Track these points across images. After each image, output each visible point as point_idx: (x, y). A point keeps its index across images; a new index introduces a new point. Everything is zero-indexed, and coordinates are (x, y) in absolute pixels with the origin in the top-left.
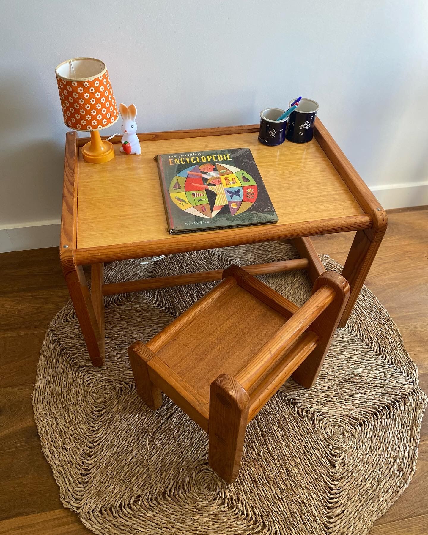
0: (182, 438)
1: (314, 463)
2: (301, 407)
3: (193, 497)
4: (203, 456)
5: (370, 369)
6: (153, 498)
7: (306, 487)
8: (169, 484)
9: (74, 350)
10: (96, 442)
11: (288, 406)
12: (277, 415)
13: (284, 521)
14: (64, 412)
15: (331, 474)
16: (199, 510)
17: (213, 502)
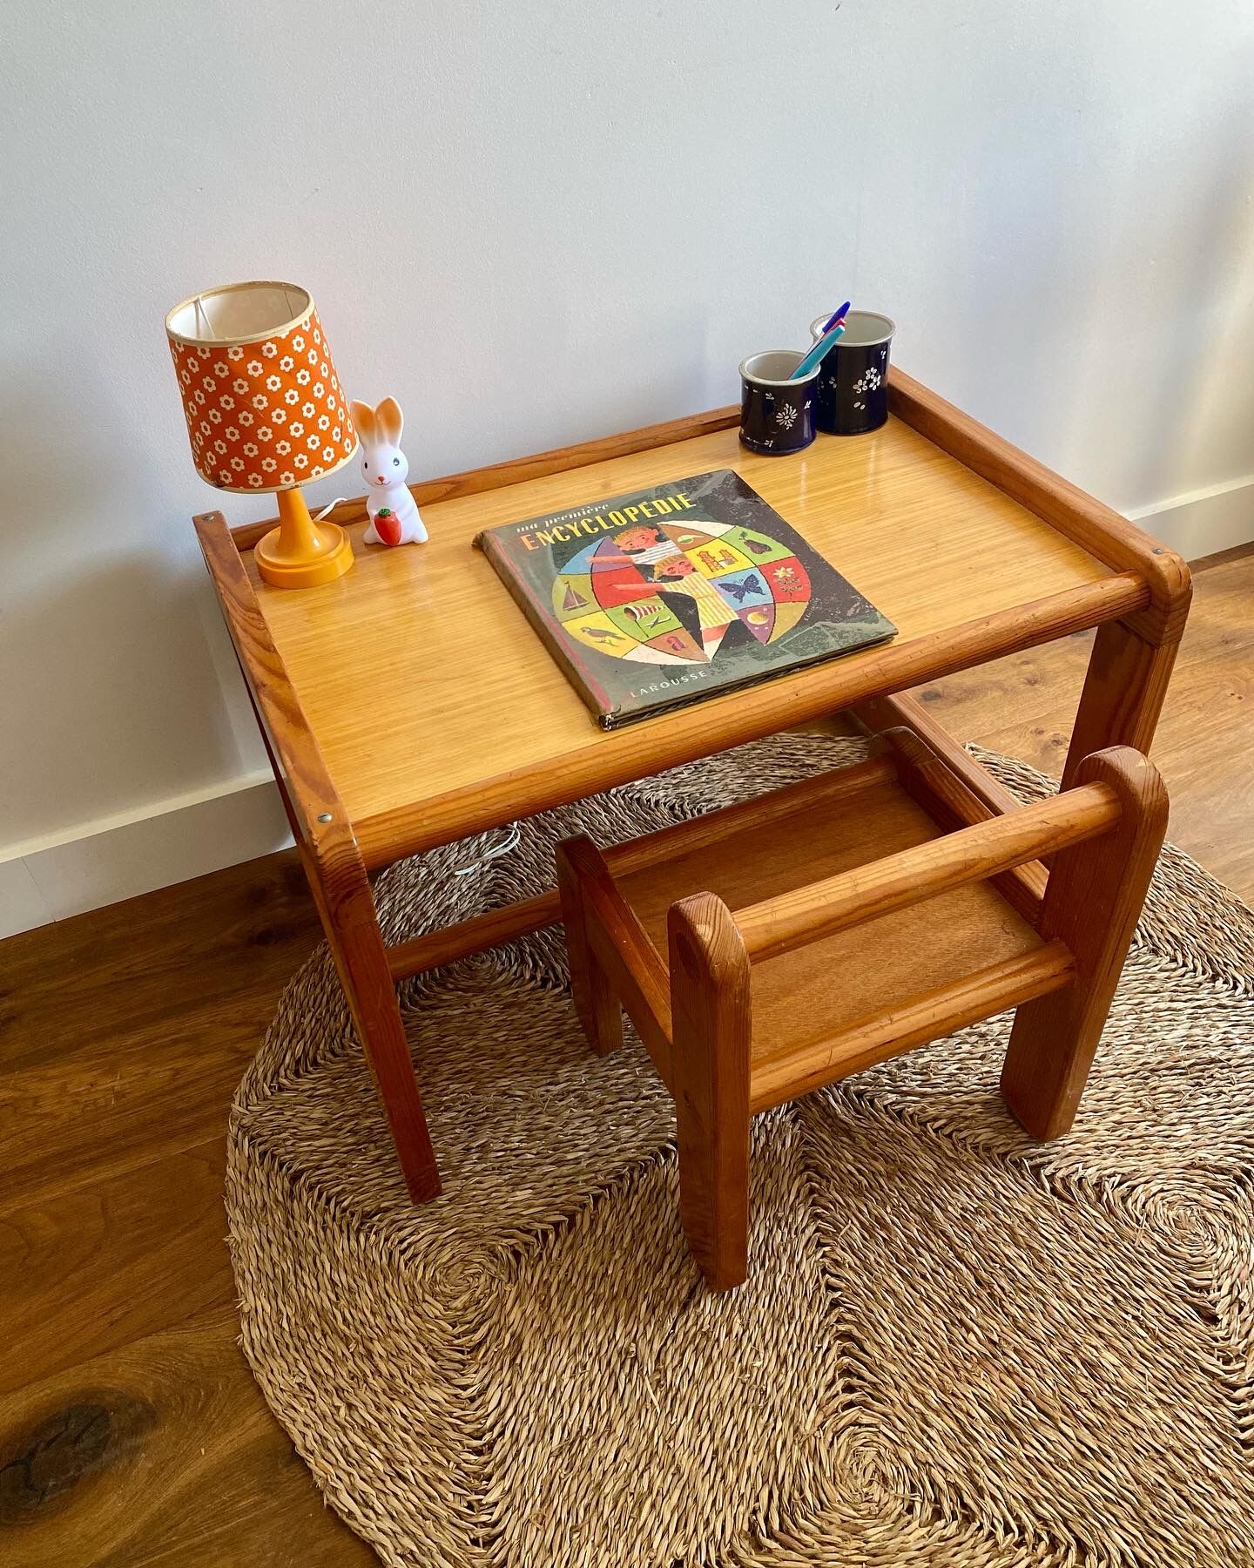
0: (748, 1350)
1: (1154, 1324)
2: (1060, 1174)
3: (844, 1521)
4: (829, 1387)
5: (1204, 1022)
6: (724, 1557)
7: (1160, 1401)
8: (757, 1500)
9: (331, 1169)
10: (491, 1429)
11: (1022, 1181)
12: (1001, 1212)
13: (1134, 1520)
14: (359, 1363)
15: (1214, 1344)
16: (875, 1555)
17: (909, 1517)
